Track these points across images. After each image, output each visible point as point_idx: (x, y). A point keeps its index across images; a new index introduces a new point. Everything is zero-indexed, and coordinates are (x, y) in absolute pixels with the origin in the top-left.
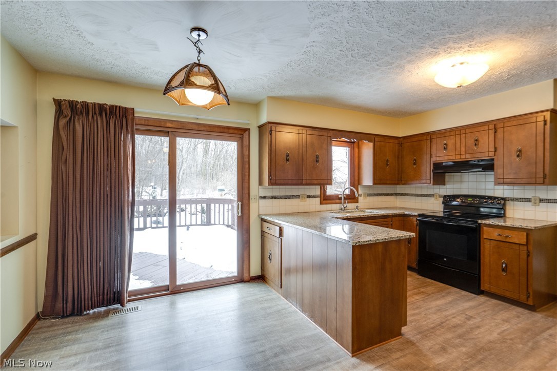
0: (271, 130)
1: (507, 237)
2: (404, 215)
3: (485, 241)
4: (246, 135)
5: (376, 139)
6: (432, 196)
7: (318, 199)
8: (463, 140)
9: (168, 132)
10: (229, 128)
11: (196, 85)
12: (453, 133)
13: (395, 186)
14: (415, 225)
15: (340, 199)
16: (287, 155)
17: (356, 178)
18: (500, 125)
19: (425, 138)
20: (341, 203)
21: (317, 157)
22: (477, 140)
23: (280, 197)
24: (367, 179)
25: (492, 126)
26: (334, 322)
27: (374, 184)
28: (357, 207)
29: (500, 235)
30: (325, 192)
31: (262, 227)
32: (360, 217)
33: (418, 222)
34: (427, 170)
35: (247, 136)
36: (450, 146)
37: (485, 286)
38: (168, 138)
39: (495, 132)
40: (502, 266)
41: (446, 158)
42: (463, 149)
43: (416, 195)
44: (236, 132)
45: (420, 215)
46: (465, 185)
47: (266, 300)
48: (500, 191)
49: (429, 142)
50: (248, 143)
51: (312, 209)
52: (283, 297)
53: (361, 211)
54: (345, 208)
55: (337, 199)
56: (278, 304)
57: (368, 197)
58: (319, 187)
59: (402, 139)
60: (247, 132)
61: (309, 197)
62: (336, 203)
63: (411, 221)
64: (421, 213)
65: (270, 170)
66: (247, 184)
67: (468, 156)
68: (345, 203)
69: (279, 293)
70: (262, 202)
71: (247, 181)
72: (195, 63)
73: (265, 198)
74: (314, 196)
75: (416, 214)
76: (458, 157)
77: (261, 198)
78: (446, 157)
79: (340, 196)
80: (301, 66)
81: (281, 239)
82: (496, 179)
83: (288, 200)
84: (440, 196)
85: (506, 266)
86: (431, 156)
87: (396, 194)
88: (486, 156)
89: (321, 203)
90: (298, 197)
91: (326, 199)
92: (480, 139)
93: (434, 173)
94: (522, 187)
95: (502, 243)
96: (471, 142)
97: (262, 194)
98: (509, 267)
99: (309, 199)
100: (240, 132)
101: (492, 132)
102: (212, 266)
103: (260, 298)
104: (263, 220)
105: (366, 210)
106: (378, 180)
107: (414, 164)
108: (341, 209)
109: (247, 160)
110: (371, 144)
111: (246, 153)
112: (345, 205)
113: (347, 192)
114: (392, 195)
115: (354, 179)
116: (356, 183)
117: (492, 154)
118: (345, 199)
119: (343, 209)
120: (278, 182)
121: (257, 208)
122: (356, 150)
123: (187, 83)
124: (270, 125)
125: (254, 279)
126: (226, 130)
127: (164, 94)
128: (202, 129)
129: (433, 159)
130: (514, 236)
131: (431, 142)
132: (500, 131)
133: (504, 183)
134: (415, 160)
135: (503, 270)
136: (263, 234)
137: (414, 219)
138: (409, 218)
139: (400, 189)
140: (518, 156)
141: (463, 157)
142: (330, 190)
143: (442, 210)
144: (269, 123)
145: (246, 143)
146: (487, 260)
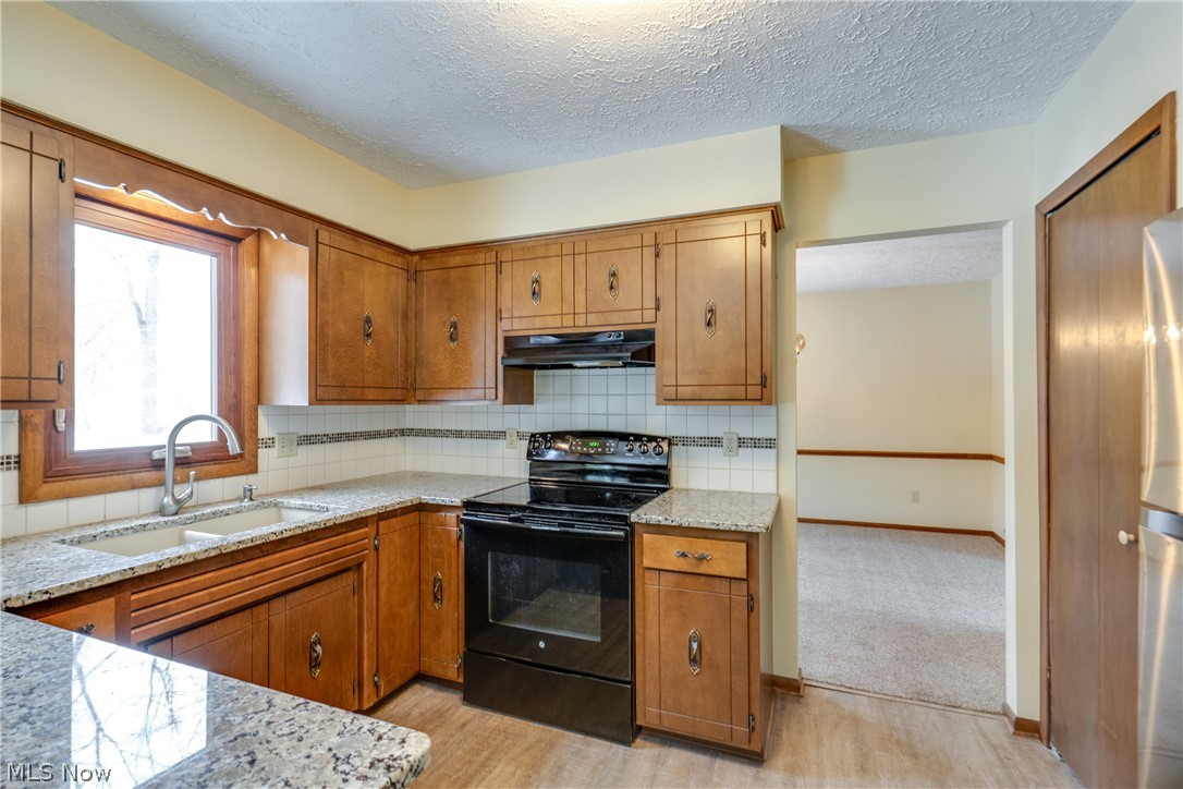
1: (701, 559)
2: (421, 508)
3: (648, 574)
5: (324, 236)
6: (500, 435)
8: (581, 270)
12: (555, 250)
13: (400, 407)
14: (454, 538)
15: (159, 465)
17: (248, 378)
18: (667, 236)
19: (480, 258)
20: (161, 483)
22: (614, 275)
24: (291, 385)
25: (649, 239)
27: (316, 399)
28: (249, 493)
29: (684, 555)
30: (60, 438)
33: (462, 526)
34: (486, 357)
36: (549, 289)
37: (647, 714)
39: (657, 256)
40: (690, 648)
41: (538, 323)
42: (581, 298)
43: (459, 434)
45: (469, 505)
46: (580, 406)
48: (658, 420)
49: (491, 269)
53: (263, 505)
54: (177, 502)
57: (302, 449)
58: (13, 415)
59: (416, 258)
62: (134, 487)
63: (443, 523)
64: (469, 495)
67: (593, 319)
68: (186, 480)
75: (458, 502)
76: (568, 321)
78: (538, 321)
79: (156, 455)
82: (660, 387)
84: (520, 436)
85: (700, 646)
86: (499, 317)
87: (403, 433)
88: (635, 320)
89: (27, 498)
92: (622, 273)
93: (506, 367)
94: (723, 408)
95: (688, 579)
96: (601, 279)
98: (707, 647)
101: (649, 253)
105: (285, 501)
106: (330, 384)
107: (452, 338)
108: (162, 511)
110: (303, 253)
112: (182, 491)
113: (202, 434)
114: (390, 434)
115: (239, 382)
116: (248, 397)
117: (649, 315)
118: (180, 464)
119: (172, 508)
129: (505, 325)
130: (717, 555)
131: (498, 272)
132: (667, 252)
133: (677, 400)
134: (454, 325)
135: (694, 660)
137: (452, 516)
138: (434, 516)
139: (413, 415)
140: (709, 324)
141: (581, 320)
143: (527, 476)
146: (652, 634)
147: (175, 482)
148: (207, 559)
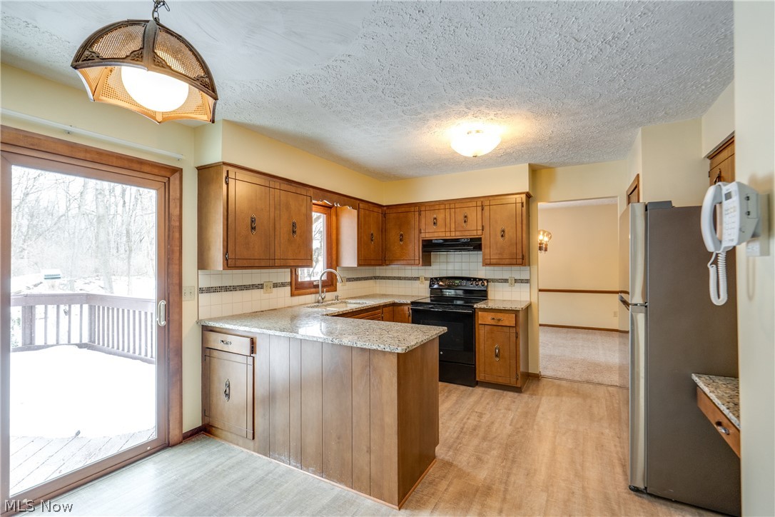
0: (227, 177)
1: (499, 320)
2: (394, 304)
3: (480, 326)
4: (174, 179)
5: (361, 205)
6: (418, 278)
7: (288, 289)
8: (453, 215)
10: (141, 162)
12: (442, 207)
13: (374, 267)
14: (407, 315)
15: (317, 286)
16: (253, 221)
17: (334, 257)
18: (487, 203)
19: (412, 209)
20: (317, 293)
21: (294, 225)
22: (466, 217)
23: (234, 288)
24: (349, 257)
25: (479, 204)
26: (367, 469)
27: (359, 265)
28: (337, 298)
29: (493, 319)
30: (297, 276)
31: (204, 340)
33: (411, 311)
34: (416, 249)
35: (177, 182)
36: (440, 221)
37: (480, 376)
39: (482, 210)
40: (496, 352)
41: (436, 235)
42: (453, 226)
43: (399, 278)
44: (156, 171)
45: (413, 303)
46: (450, 267)
47: (230, 468)
48: (482, 272)
49: (417, 214)
50: (178, 195)
51: (281, 304)
52: (258, 452)
53: (342, 302)
54: (322, 299)
55: (310, 288)
56: (256, 468)
57: (347, 283)
58: (289, 270)
59: (385, 208)
60: (177, 175)
61: (275, 285)
62: (311, 294)
63: (403, 310)
64: (413, 300)
65: (225, 243)
66: (177, 267)
67: (458, 233)
69: (249, 449)
70: (204, 298)
71: (177, 262)
73: (209, 290)
74: (283, 285)
75: (409, 302)
76: (448, 234)
77: (201, 290)
78: (437, 234)
79: (315, 283)
80: (309, 85)
81: (254, 357)
82: (484, 260)
83: (245, 292)
84: (426, 279)
85: (499, 351)
86: (420, 232)
87: (376, 278)
88: (474, 234)
89: (292, 295)
90: (260, 286)
91: (298, 288)
92: (469, 216)
93: (423, 252)
94: (509, 268)
95: (495, 328)
96: (461, 218)
97: (203, 284)
98: (501, 352)
99: (275, 289)
100: (163, 173)
101: (479, 209)
103: (217, 467)
104: (206, 329)
105: (349, 301)
106: (364, 260)
107: (401, 240)
108: (318, 302)
109: (177, 224)
110: (355, 212)
111: (175, 212)
112: (323, 295)
113: (325, 276)
114: (371, 278)
115: (332, 258)
116: (334, 263)
117: (480, 232)
118: (323, 286)
119: (321, 301)
120: (239, 263)
121: (195, 309)
122: (334, 218)
124: (225, 168)
125: (190, 436)
126: (136, 166)
128: (81, 155)
129: (423, 235)
130: (505, 319)
131: (420, 215)
132: (486, 208)
133: (490, 264)
134: (401, 235)
135: (497, 356)
136: (207, 353)
137: (406, 308)
138: (400, 308)
139: (379, 271)
140: (502, 236)
141: (453, 234)
142: (304, 275)
143: (429, 295)
144: (224, 164)
145: (174, 193)
146: (482, 347)
147: (323, 292)
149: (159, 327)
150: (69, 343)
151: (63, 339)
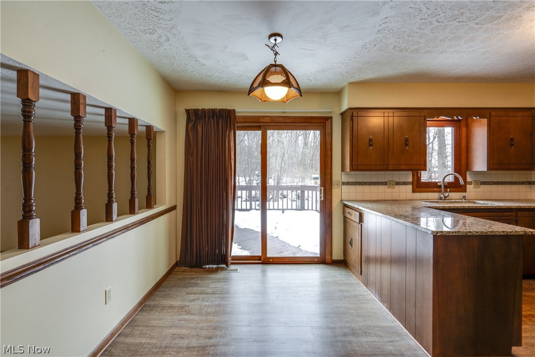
0: (352, 116)
4: (328, 123)
5: (493, 113)
7: (410, 187)
9: (260, 126)
10: (312, 118)
11: (270, 83)
13: (529, 172)
15: (440, 187)
16: (370, 140)
17: (464, 163)
20: (440, 192)
21: (407, 140)
23: (365, 184)
24: (480, 163)
27: (489, 168)
28: (464, 197)
30: (419, 178)
31: (344, 212)
32: (464, 209)
35: (330, 124)
38: (261, 131)
44: (319, 121)
47: (344, 284)
50: (330, 131)
51: (403, 196)
52: (363, 284)
53: (469, 202)
54: (445, 197)
55: (435, 187)
56: (357, 290)
57: (482, 186)
58: (411, 173)
60: (329, 120)
61: (398, 184)
62: (434, 192)
65: (351, 156)
66: (329, 170)
68: (447, 192)
69: (360, 280)
70: (345, 188)
71: (330, 167)
72: (271, 65)
73: (348, 184)
74: (405, 183)
77: (343, 184)
79: (439, 184)
81: (361, 225)
87: (530, 183)
89: (414, 191)
90: (385, 184)
91: (419, 186)
97: (345, 180)
99: (397, 186)
100: (322, 121)
102: (300, 246)
103: (339, 280)
104: (345, 206)
105: (478, 202)
108: (441, 199)
109: (330, 147)
110: (485, 121)
111: (328, 141)
112: (446, 194)
113: (450, 179)
115: (460, 164)
116: (463, 168)
118: (446, 187)
119: (444, 198)
120: (360, 167)
121: (340, 193)
122: (464, 130)
123: (264, 83)
124: (351, 111)
125: (336, 263)
126: (309, 120)
127: (249, 95)
128: (288, 121)
136: (345, 220)
142: (424, 177)
144: (350, 109)
145: (328, 131)
147: (444, 192)
148: (461, 209)
149: (320, 201)
150: (312, 210)
151: (314, 208)
